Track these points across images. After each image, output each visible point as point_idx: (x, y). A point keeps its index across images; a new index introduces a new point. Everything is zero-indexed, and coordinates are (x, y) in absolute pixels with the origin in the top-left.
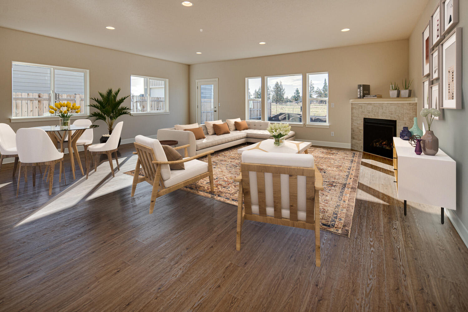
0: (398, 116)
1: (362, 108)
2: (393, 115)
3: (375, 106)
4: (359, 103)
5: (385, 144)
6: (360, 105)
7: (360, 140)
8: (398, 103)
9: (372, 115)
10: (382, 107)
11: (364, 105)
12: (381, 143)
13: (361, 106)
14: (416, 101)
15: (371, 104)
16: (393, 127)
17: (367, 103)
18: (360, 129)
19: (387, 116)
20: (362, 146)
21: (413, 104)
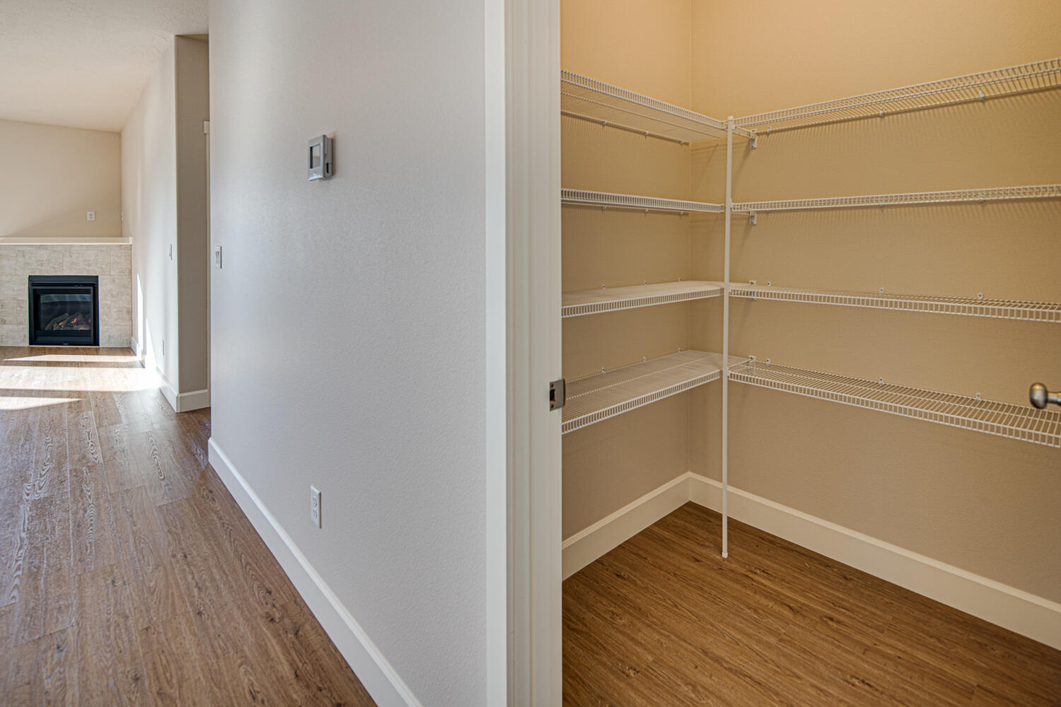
0: (102, 268)
1: (24, 256)
2: (91, 268)
3: (54, 251)
4: (15, 246)
5: (77, 323)
6: (19, 249)
7: (21, 324)
8: (100, 245)
9: (48, 268)
10: (70, 252)
11: (29, 249)
12: (69, 322)
13: (23, 251)
14: (130, 243)
15: (45, 247)
16: (91, 288)
17: (36, 246)
18: (19, 300)
19: (79, 269)
20: (25, 336)
21: (126, 247)
